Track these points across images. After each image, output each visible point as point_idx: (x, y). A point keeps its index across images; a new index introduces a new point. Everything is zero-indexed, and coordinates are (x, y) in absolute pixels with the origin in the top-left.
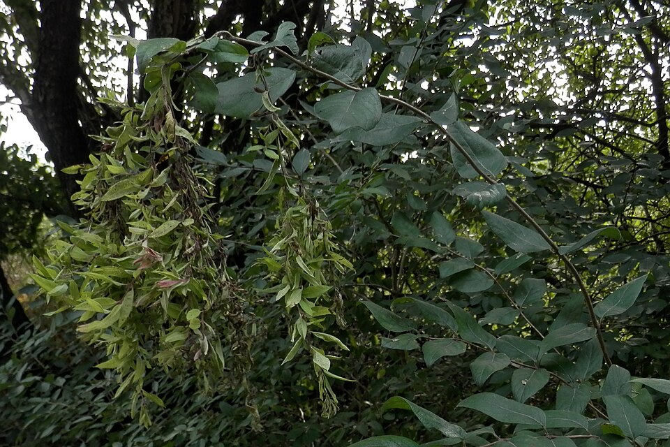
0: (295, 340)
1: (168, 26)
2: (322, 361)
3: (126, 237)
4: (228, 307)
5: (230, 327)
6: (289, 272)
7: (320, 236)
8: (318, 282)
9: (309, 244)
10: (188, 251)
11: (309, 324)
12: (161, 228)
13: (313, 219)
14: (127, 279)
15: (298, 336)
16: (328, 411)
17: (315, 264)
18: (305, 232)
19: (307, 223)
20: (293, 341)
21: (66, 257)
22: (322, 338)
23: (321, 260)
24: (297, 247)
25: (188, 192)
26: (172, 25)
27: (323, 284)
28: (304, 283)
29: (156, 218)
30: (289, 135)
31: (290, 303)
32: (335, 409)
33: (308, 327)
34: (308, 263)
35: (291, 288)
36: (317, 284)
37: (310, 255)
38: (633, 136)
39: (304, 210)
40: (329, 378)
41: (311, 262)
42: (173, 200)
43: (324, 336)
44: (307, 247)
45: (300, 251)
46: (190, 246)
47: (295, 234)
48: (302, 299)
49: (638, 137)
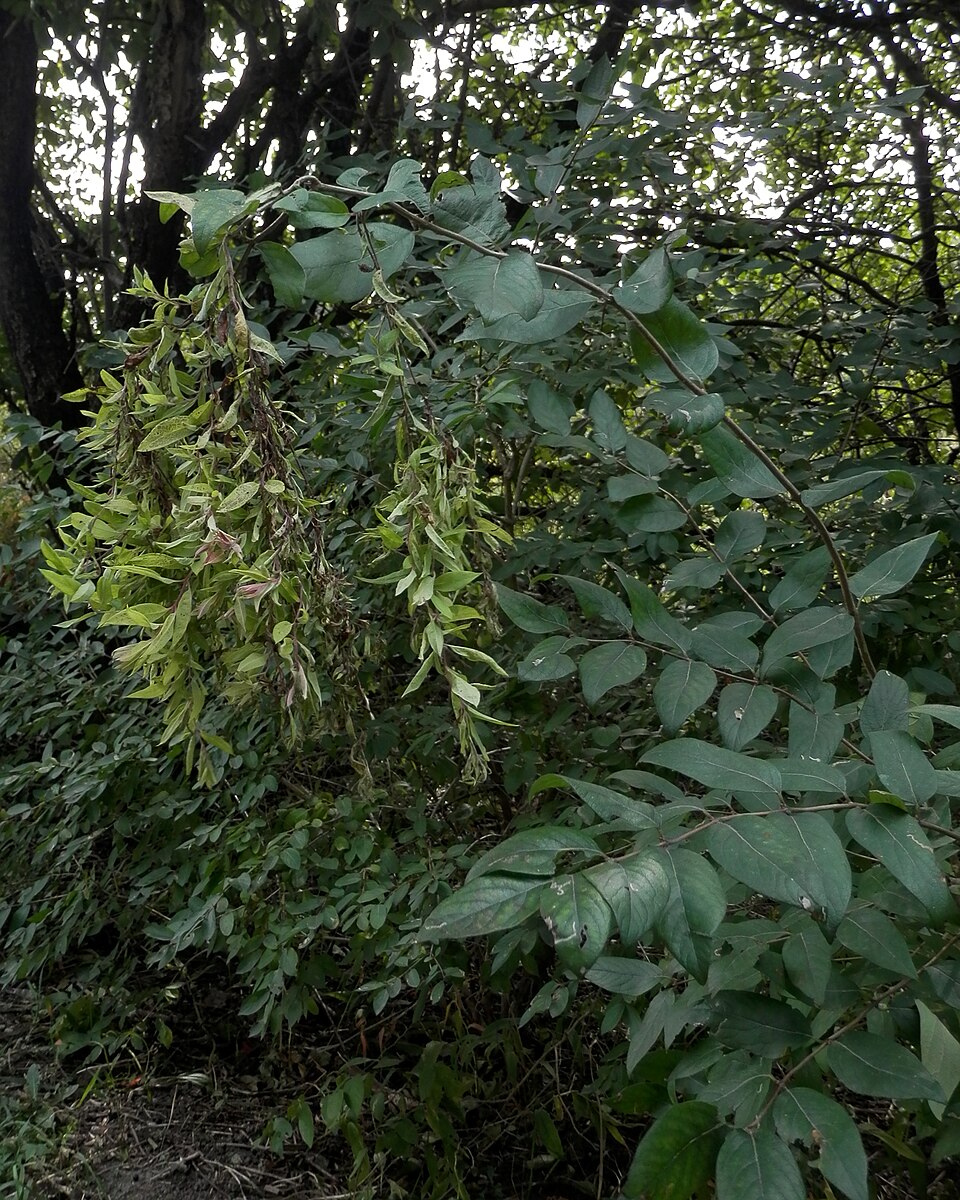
0: (426, 656)
1: (165, 110)
2: (466, 692)
3: (174, 506)
4: (328, 611)
5: (329, 641)
6: (414, 550)
7: (463, 492)
8: (458, 564)
9: (444, 506)
10: (279, 533)
11: (446, 632)
12: (232, 496)
13: (449, 466)
14: (182, 574)
15: (430, 650)
16: (473, 774)
17: (454, 538)
18: (439, 488)
19: (440, 474)
20: (421, 658)
21: (89, 540)
22: (464, 655)
23: (462, 531)
24: (427, 511)
25: (269, 437)
26: (170, 109)
27: (466, 569)
28: (438, 568)
29: (221, 478)
30: (412, 336)
31: (419, 598)
32: (485, 771)
33: (446, 638)
34: (443, 535)
35: (419, 576)
36: (457, 569)
37: (446, 522)
38: (879, 252)
39: (436, 452)
40: (475, 720)
41: (449, 533)
42: (249, 450)
43: (468, 653)
44: (442, 509)
45: (431, 518)
46: (279, 525)
47: (423, 491)
48: (435, 593)
49: (887, 254)
